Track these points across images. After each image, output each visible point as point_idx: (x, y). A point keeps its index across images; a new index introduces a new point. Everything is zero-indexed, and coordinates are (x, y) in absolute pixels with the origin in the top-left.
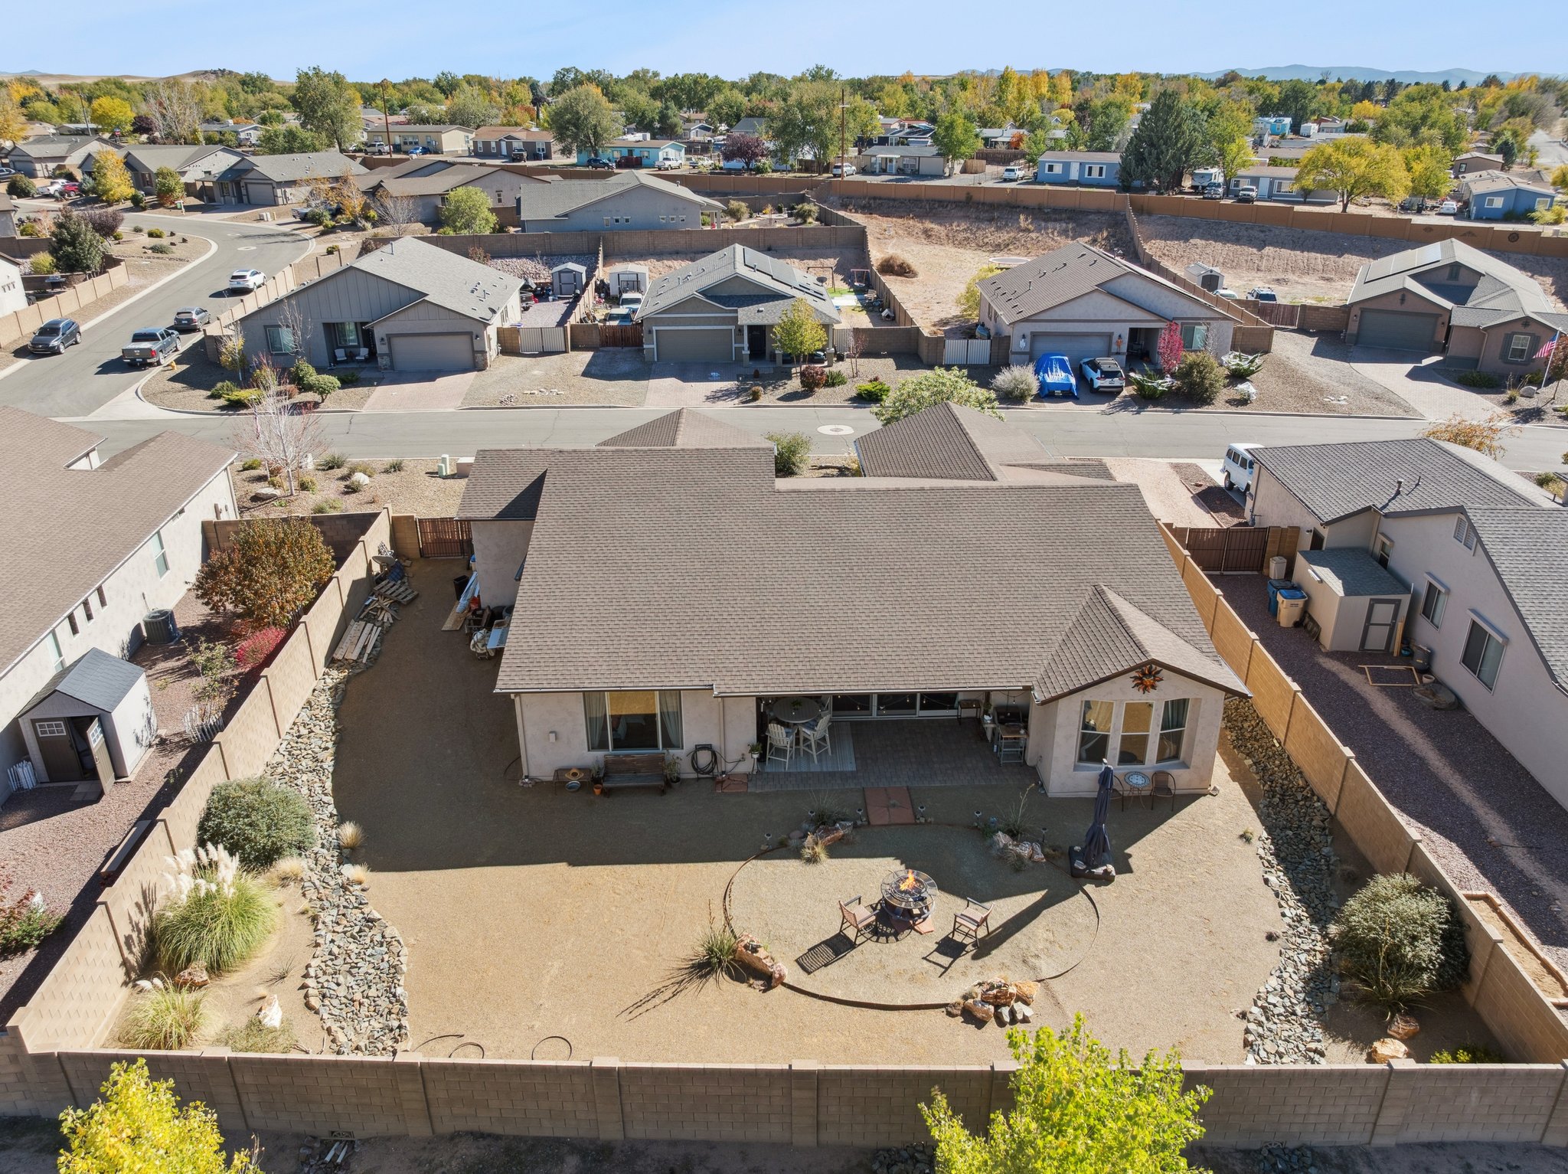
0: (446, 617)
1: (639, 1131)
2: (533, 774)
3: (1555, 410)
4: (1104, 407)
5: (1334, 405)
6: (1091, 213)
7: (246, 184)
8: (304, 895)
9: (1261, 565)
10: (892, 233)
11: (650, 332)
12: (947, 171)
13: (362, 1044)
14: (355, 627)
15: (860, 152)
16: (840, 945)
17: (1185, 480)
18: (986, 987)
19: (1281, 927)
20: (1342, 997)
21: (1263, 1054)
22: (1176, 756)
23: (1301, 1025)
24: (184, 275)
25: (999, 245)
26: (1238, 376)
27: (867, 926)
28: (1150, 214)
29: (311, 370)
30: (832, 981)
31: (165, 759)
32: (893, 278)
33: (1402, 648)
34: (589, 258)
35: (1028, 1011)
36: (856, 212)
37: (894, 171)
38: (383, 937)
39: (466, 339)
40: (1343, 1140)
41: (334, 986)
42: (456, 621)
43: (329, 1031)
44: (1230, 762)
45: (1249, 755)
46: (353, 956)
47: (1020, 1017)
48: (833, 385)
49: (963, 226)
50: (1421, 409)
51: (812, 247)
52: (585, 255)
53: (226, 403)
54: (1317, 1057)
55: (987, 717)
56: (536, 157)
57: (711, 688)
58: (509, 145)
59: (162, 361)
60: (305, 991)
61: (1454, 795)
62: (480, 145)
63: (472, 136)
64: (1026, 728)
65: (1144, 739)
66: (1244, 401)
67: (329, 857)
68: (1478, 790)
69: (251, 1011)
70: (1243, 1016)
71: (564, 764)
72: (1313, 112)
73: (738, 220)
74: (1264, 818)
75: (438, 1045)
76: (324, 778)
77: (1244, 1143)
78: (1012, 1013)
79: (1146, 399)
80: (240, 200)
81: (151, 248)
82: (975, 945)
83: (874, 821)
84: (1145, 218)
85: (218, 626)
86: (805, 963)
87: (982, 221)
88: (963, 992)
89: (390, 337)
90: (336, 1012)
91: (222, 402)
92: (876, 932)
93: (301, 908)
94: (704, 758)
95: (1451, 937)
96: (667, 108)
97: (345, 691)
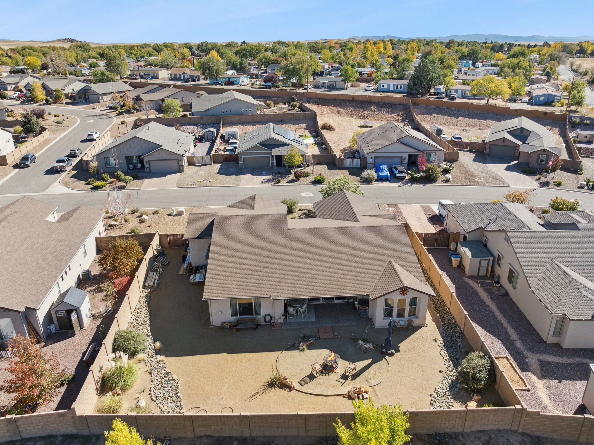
0: (180, 269)
1: (255, 433)
2: (214, 324)
3: (553, 182)
4: (399, 184)
5: (478, 181)
6: (397, 105)
7: (88, 94)
8: (146, 365)
9: (448, 245)
10: (326, 112)
11: (241, 158)
12: (346, 87)
13: (170, 411)
14: (151, 274)
15: (314, 79)
16: (311, 377)
17: (425, 212)
18: (355, 389)
19: (444, 368)
20: (460, 389)
21: (435, 407)
22: (414, 315)
23: (447, 398)
24: (69, 133)
25: (364, 117)
26: (446, 171)
27: (319, 371)
28: (418, 105)
29: (122, 174)
30: (309, 388)
31: (95, 322)
32: (326, 131)
33: (491, 275)
34: (217, 125)
35: (367, 396)
36: (313, 104)
37: (326, 87)
38: (172, 378)
39: (176, 161)
40: (456, 430)
41: (159, 394)
42: (183, 271)
43: (159, 407)
44: (432, 315)
45: (439, 313)
46: (164, 384)
47: (365, 397)
48: (306, 177)
49: (351, 109)
50: (509, 182)
51: (297, 120)
52: (215, 124)
53: (93, 187)
54: (451, 407)
55: (356, 303)
56: (194, 81)
57: (270, 297)
58: (184, 76)
59: (67, 170)
60: (150, 395)
61: (502, 325)
62: (173, 76)
63: (170, 72)
64: (368, 306)
65: (404, 310)
66: (447, 181)
67: (152, 353)
68: (509, 323)
69: (136, 402)
70: (431, 395)
71: (224, 321)
72: (480, 58)
73: (270, 108)
74: (441, 334)
75: (193, 410)
76: (147, 327)
77: (428, 432)
78: (363, 396)
79: (414, 180)
80: (86, 100)
81: (56, 122)
82: (352, 376)
83: (321, 337)
84: (416, 106)
85: (104, 274)
86: (301, 383)
87: (358, 107)
88: (348, 391)
89: (149, 161)
90: (161, 401)
91: (91, 186)
92: (322, 373)
93: (146, 370)
94: (268, 318)
95: (491, 371)
96: (242, 61)
97: (150, 297)
